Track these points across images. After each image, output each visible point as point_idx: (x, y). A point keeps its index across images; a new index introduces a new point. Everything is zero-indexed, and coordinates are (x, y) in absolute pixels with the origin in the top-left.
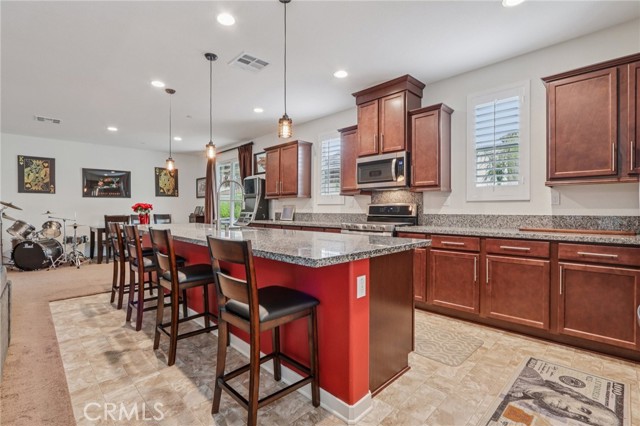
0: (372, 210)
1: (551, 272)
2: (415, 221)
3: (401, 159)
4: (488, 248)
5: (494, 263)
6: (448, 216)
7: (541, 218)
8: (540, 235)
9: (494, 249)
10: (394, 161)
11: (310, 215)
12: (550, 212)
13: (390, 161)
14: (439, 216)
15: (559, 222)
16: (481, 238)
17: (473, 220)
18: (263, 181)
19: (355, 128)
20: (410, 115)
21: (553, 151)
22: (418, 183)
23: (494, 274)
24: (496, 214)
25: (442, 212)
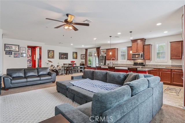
0: (134, 63)
1: (171, 74)
2: (144, 66)
3: (142, 54)
4: (160, 70)
5: (161, 73)
6: (151, 65)
7: (169, 65)
8: (169, 68)
9: (161, 70)
10: (141, 54)
11: (118, 64)
12: (171, 64)
13: (140, 54)
14: (149, 65)
15: (172, 66)
16: (159, 69)
17: (156, 65)
18: (105, 56)
19: (131, 47)
20: (144, 45)
21: (171, 54)
22: (145, 58)
23: (161, 75)
24: (161, 64)
25: (150, 64)
